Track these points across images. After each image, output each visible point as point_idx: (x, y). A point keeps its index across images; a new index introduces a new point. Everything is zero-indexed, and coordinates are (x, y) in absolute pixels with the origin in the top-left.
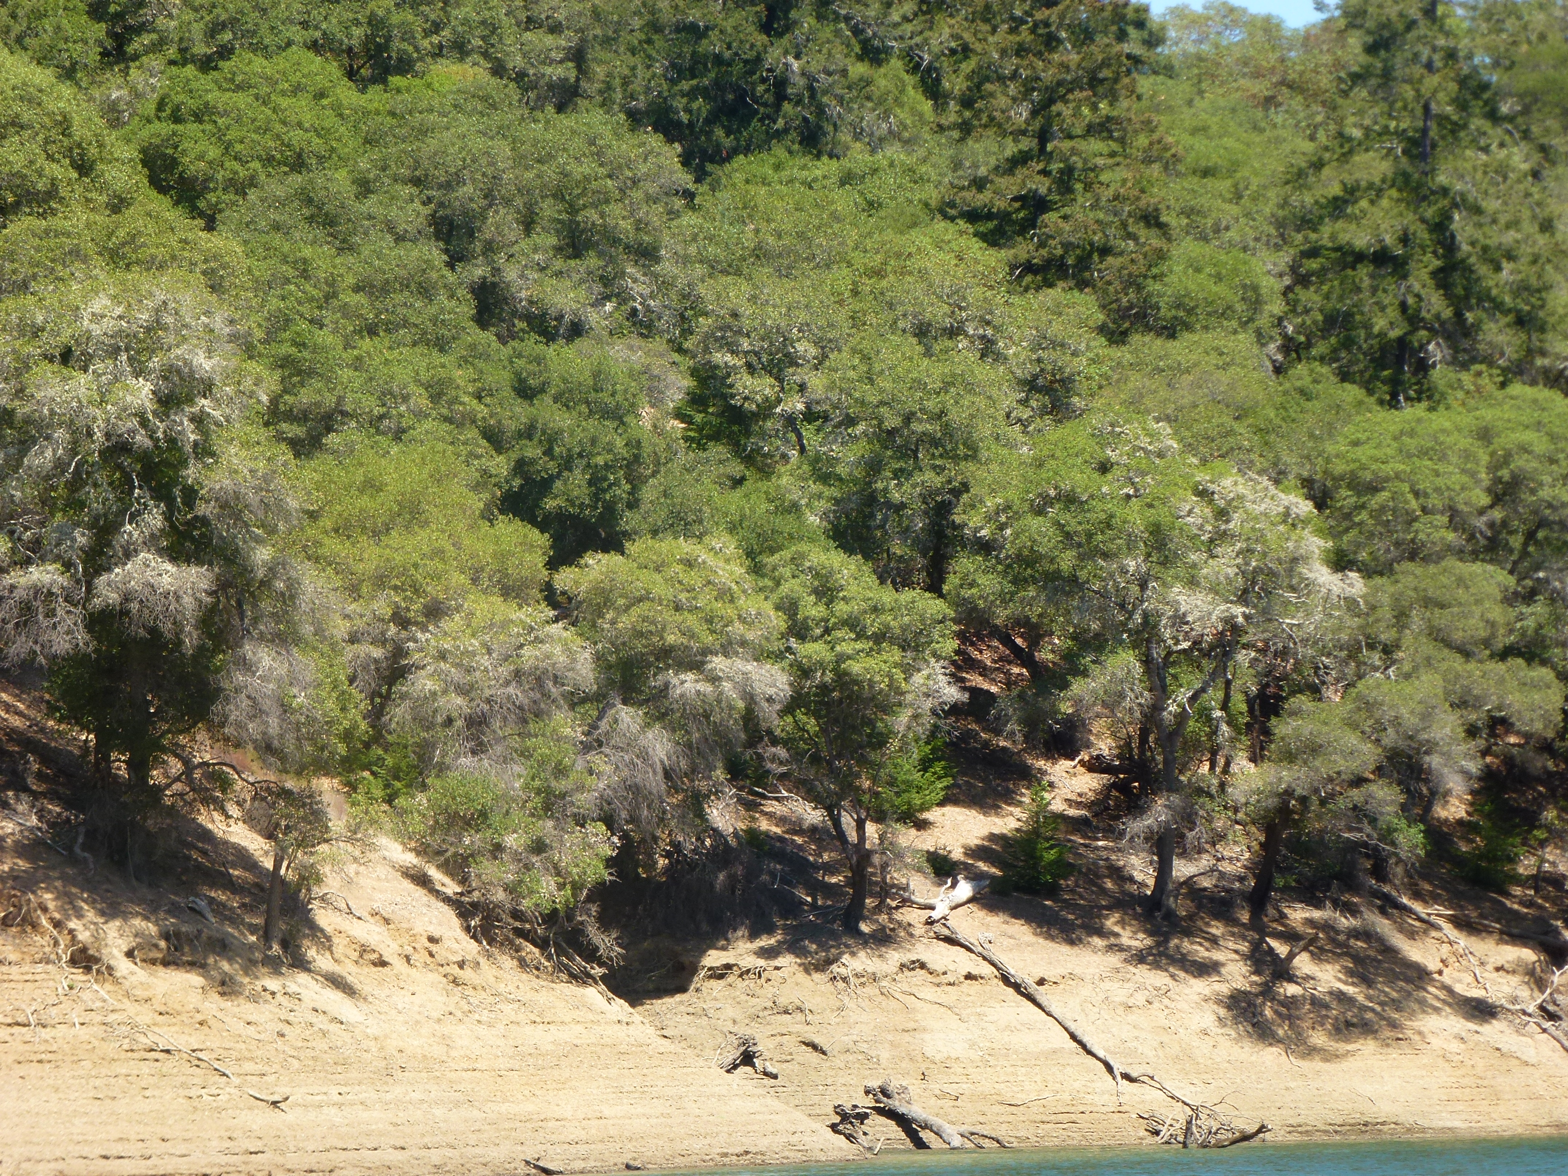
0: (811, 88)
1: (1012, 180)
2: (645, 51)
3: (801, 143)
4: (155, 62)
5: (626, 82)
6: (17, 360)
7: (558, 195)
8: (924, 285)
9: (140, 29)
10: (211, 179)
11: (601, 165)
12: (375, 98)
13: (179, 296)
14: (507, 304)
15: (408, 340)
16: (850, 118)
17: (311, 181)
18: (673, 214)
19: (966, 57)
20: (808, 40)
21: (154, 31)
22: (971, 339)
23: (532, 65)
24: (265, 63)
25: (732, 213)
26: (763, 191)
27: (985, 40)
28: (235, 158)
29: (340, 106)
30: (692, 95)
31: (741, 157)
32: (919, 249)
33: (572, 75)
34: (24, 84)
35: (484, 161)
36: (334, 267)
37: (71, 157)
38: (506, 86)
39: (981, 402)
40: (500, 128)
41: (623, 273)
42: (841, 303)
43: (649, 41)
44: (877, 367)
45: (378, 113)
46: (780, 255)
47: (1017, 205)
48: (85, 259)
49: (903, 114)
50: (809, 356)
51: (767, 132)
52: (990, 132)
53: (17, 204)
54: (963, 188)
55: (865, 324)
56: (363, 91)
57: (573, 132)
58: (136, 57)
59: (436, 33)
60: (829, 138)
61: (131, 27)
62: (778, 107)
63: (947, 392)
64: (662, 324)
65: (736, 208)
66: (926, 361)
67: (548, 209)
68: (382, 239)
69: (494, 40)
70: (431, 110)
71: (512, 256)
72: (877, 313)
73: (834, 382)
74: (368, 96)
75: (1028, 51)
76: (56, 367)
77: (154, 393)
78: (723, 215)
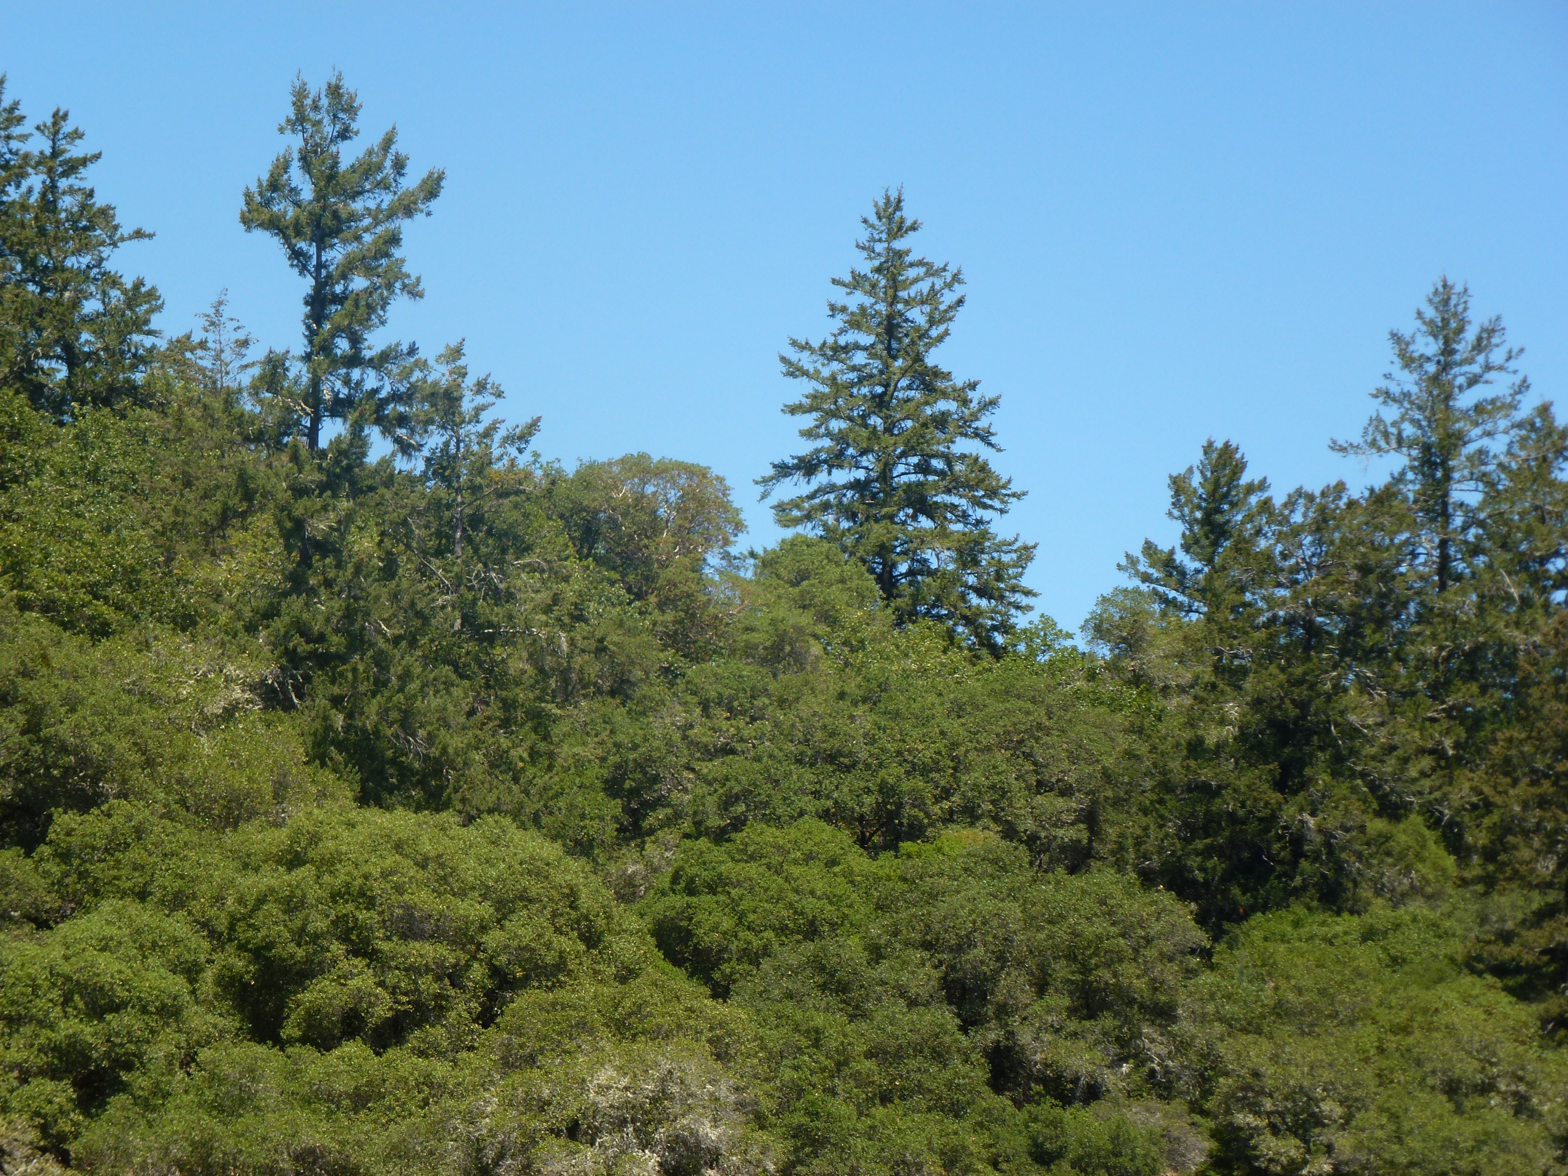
0: (1328, 845)
1: (1539, 933)
2: (1157, 810)
3: (1319, 900)
4: (670, 836)
5: (1138, 842)
6: (523, 1135)
7: (1071, 957)
8: (1452, 1041)
9: (653, 805)
10: (725, 949)
11: (1113, 924)
12: (886, 863)
13: (684, 1065)
14: (1023, 1067)
15: (923, 1106)
16: (1371, 873)
17: (824, 949)
18: (1190, 973)
19: (1489, 812)
20: (1324, 797)
21: (669, 805)
22: (1504, 1095)
23: (1044, 828)
24: (777, 833)
25: (1251, 971)
26: (1282, 948)
27: (1506, 792)
28: (749, 928)
29: (851, 873)
30: (1207, 853)
31: (1259, 914)
32: (1446, 1004)
33: (1084, 836)
34: (532, 858)
35: (995, 923)
36: (845, 1036)
37: (579, 929)
38: (1016, 848)
39: (1516, 1161)
40: (1011, 890)
41: (1140, 1034)
42: (1366, 1060)
43: (1161, 802)
44: (1406, 1126)
45: (889, 879)
46: (1302, 1014)
47: (1545, 958)
48: (591, 1032)
49: (1425, 869)
50: (1335, 1116)
51: (1285, 890)
52: (1514, 885)
53: (526, 978)
54: (1489, 942)
55: (1392, 1082)
56: (874, 858)
57: (1084, 892)
58: (651, 832)
59: (947, 799)
60: (1349, 894)
61: (647, 801)
62: (1295, 864)
63: (1480, 1150)
64: (1181, 1085)
65: (1255, 966)
66: (1456, 1120)
67: (1061, 970)
68: (894, 1004)
69: (1004, 803)
70: (941, 874)
71: (1025, 1019)
72: (1405, 1071)
73: (1361, 1142)
74: (879, 862)
75: (1549, 803)
76: (562, 1141)
77: (660, 1164)
78: (1242, 973)
